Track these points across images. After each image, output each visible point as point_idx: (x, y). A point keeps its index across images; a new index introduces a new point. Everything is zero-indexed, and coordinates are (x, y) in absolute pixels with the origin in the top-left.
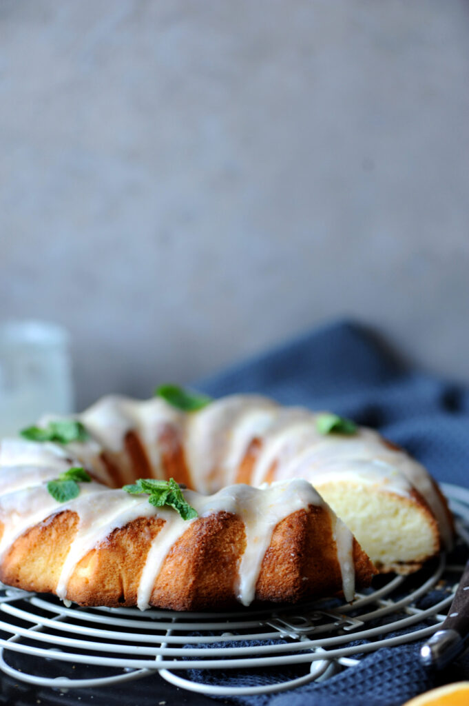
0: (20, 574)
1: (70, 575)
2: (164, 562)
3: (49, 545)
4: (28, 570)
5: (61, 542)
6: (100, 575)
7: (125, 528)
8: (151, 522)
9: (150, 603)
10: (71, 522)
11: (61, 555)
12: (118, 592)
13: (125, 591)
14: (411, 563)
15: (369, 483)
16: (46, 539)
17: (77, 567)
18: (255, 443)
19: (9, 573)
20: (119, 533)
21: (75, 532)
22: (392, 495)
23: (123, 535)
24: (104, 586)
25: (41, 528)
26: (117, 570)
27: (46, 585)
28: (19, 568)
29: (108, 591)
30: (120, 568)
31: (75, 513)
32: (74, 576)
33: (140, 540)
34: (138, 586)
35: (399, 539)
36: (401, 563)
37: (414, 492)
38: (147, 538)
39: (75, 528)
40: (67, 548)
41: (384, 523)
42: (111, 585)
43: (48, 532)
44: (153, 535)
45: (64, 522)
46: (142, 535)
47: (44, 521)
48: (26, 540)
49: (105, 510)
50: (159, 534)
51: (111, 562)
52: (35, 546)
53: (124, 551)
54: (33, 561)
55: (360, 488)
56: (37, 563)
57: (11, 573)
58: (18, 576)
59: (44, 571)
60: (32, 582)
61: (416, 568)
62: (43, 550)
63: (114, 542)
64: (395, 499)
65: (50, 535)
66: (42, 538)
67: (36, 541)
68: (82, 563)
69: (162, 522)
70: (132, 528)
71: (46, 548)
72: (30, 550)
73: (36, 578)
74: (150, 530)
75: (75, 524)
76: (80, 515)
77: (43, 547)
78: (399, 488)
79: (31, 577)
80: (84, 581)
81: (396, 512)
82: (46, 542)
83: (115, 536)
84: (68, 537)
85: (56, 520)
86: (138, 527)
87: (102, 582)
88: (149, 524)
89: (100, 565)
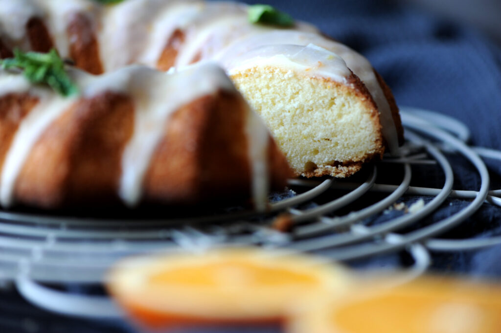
14: (349, 164)
15: (300, 67)
18: (178, 35)
22: (327, 80)
35: (334, 135)
36: (336, 164)
37: (353, 78)
38: (15, 119)
41: (317, 115)
55: (289, 74)
61: (354, 169)
64: (330, 84)
74: (20, 108)
78: (335, 73)
81: (332, 102)
88: (19, 101)
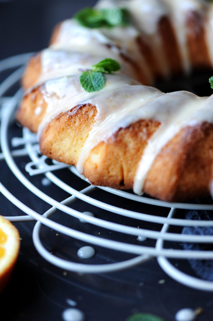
0: (52, 149)
1: (86, 158)
2: (156, 160)
3: (73, 130)
4: (58, 147)
5: (82, 128)
6: (106, 164)
7: (128, 128)
8: (150, 124)
9: (143, 190)
10: (91, 114)
11: (82, 139)
12: (120, 178)
13: (125, 178)
16: (71, 125)
17: (91, 153)
19: (45, 147)
20: (122, 131)
21: (93, 122)
23: (125, 133)
24: (109, 172)
25: (68, 116)
26: (119, 161)
27: (71, 160)
28: (52, 144)
29: (111, 176)
30: (122, 159)
31: (95, 107)
32: (88, 159)
33: (139, 139)
34: (134, 175)
38: (144, 137)
39: (94, 119)
40: (86, 135)
42: (115, 172)
43: (73, 120)
44: (149, 135)
45: (85, 113)
46: (141, 134)
47: (71, 111)
48: (57, 123)
49: (118, 106)
50: (155, 135)
51: (115, 154)
52: (63, 129)
53: (126, 146)
54: (62, 140)
56: (64, 142)
57: (46, 147)
58: (51, 150)
59: (69, 149)
60: (61, 156)
62: (69, 134)
63: (118, 138)
65: (75, 122)
66: (68, 124)
67: (64, 126)
68: (95, 149)
69: (158, 124)
70: (134, 128)
71: (71, 132)
72: (59, 132)
73: (64, 154)
74: (148, 130)
75: (94, 116)
76: (98, 109)
77: (69, 131)
79: (60, 152)
80: (94, 166)
82: (71, 128)
83: (120, 133)
84: (88, 126)
85: (80, 111)
86: (139, 128)
87: (107, 169)
88: (147, 125)
89: (106, 156)
